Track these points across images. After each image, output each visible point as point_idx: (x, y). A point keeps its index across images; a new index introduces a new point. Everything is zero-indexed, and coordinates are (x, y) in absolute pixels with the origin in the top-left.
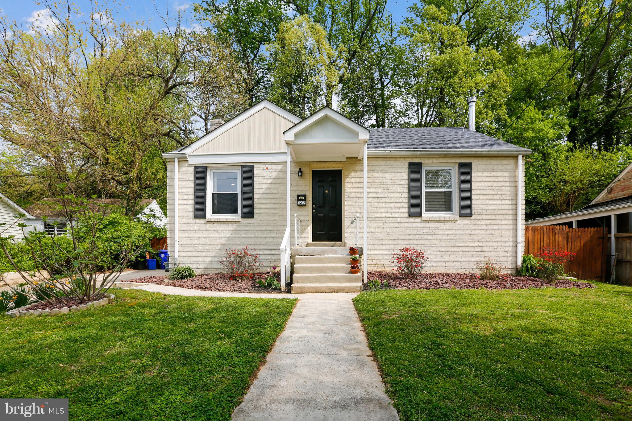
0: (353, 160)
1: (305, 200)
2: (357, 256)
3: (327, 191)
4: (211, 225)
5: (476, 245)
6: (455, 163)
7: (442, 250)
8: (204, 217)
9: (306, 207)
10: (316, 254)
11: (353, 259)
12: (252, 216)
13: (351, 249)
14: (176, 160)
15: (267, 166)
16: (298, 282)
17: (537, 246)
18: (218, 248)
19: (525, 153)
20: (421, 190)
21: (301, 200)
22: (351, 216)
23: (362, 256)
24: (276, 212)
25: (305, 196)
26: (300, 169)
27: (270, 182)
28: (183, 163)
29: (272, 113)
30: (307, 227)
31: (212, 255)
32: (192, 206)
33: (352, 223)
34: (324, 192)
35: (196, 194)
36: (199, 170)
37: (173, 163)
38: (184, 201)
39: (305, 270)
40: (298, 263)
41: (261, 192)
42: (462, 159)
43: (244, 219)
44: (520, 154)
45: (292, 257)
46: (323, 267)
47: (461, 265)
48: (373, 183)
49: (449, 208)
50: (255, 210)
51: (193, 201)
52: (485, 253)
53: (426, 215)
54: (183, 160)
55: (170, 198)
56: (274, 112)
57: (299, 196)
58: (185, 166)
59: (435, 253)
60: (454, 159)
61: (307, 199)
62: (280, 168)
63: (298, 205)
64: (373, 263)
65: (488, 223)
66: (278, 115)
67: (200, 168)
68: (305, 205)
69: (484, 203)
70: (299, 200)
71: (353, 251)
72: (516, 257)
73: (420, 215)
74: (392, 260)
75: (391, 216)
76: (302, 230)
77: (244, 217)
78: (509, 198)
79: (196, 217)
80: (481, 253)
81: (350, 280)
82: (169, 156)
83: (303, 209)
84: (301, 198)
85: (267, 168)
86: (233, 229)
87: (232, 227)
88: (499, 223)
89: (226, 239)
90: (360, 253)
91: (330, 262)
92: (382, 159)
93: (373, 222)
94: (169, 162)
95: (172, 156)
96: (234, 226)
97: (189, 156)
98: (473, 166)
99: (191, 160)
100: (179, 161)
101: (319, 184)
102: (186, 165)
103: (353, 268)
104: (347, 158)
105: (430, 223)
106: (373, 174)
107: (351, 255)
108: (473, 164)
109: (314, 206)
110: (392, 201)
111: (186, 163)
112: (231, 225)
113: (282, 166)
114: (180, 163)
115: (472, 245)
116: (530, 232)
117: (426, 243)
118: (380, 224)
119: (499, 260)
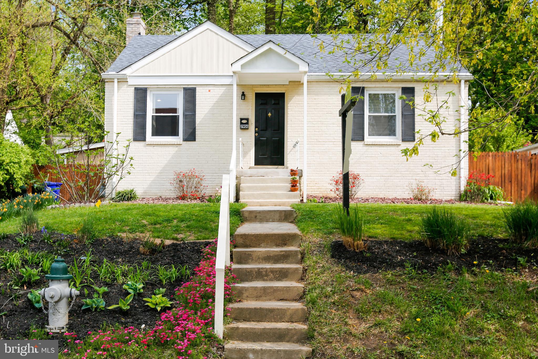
0: (296, 83)
1: (247, 123)
2: (297, 178)
3: (270, 114)
4: (151, 148)
5: (419, 170)
6: (399, 88)
7: (385, 175)
8: (144, 140)
9: (249, 130)
10: (259, 175)
11: (293, 179)
12: (194, 140)
13: (292, 171)
14: (116, 81)
15: (210, 88)
16: (244, 199)
17: (498, 174)
18: (158, 172)
19: (467, 79)
20: (363, 114)
21: (244, 123)
22: (293, 140)
23: (302, 178)
24: (218, 135)
25: (247, 120)
26: (243, 93)
27: (212, 105)
28: (123, 83)
29: (214, 34)
30: (250, 151)
31: (152, 179)
32: (131, 128)
33: (294, 147)
34: (267, 114)
35: (136, 116)
36: (139, 91)
37: (111, 83)
38: (123, 123)
39: (250, 188)
40: (244, 183)
41: (203, 115)
42: (405, 83)
43: (185, 142)
44: (463, 79)
45: (237, 178)
46: (267, 186)
47: (404, 190)
48: (316, 107)
49: (392, 133)
50: (197, 133)
51: (132, 123)
52: (429, 178)
53: (368, 139)
54: (123, 81)
55: (108, 120)
56: (217, 34)
57: (241, 119)
58: (124, 87)
59: (378, 178)
60: (397, 83)
61: (250, 123)
62: (223, 91)
63: (241, 129)
64: (315, 187)
65: (431, 148)
66: (221, 36)
67: (141, 89)
68: (248, 129)
69: (428, 128)
70: (241, 123)
71: (293, 173)
72: (460, 183)
73: (363, 140)
74: (331, 182)
75: (334, 140)
76: (245, 154)
77: (185, 140)
78: (452, 123)
79: (136, 139)
80: (424, 178)
81: (289, 197)
82: (108, 77)
83: (245, 132)
84: (244, 121)
85: (209, 91)
86: (174, 152)
87: (173, 150)
88: (443, 148)
89: (166, 162)
90: (300, 175)
91: (272, 183)
92: (325, 83)
93: (315, 146)
94: (107, 82)
95: (112, 77)
96: (175, 149)
97: (129, 76)
98: (416, 90)
99: (131, 81)
100: (118, 82)
101: (262, 107)
102: (126, 86)
103: (292, 186)
104: (290, 82)
105: (373, 148)
106: (316, 98)
107: (292, 176)
108: (415, 88)
109: (257, 129)
110: (334, 125)
111: (125, 83)
112: (172, 148)
113: (224, 88)
114: (120, 83)
115: (415, 170)
116: (491, 158)
117: (369, 168)
118: (323, 148)
119: (442, 185)
